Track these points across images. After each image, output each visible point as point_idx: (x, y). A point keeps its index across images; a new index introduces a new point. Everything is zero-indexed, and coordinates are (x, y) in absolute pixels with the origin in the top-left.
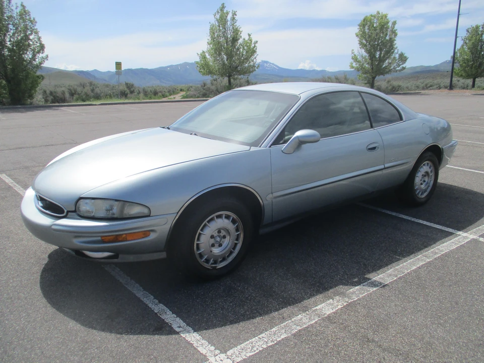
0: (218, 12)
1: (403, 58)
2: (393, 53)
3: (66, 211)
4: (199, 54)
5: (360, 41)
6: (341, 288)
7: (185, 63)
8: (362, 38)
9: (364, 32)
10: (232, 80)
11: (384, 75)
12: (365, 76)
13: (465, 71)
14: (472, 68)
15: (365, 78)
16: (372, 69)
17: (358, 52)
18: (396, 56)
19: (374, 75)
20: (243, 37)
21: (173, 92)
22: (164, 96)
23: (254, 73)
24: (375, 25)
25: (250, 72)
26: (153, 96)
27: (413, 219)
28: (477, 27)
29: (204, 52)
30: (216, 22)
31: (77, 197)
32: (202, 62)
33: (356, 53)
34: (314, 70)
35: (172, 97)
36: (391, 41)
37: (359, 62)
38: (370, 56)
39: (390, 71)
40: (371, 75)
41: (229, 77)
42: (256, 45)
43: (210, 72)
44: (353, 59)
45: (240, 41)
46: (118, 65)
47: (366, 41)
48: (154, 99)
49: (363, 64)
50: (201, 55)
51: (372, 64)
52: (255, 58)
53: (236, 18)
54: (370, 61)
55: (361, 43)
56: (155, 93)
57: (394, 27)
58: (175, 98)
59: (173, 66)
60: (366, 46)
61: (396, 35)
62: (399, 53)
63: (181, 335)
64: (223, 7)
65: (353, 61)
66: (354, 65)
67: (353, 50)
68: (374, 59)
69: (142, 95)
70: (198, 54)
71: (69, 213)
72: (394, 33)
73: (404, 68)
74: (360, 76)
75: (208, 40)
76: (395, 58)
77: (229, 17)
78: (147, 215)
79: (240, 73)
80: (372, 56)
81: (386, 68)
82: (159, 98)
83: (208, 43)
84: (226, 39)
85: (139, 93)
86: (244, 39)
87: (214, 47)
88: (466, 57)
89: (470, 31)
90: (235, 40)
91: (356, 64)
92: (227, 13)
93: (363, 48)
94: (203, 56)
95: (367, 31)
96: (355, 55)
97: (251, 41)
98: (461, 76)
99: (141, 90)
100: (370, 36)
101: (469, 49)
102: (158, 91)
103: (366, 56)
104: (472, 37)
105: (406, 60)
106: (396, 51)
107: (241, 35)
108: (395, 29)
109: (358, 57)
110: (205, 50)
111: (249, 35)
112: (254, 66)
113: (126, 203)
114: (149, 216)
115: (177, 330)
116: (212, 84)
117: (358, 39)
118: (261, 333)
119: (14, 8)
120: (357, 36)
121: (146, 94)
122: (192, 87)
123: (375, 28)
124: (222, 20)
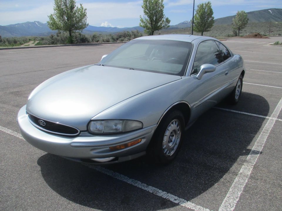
1: (168, 21)
2: (163, 18)
3: (79, 131)
4: (49, 16)
5: (145, 11)
6: (241, 158)
7: (28, 22)
8: (146, 9)
9: (146, 5)
11: (158, 31)
12: (148, 31)
13: (198, 29)
14: (201, 27)
15: (148, 32)
16: (152, 27)
17: (144, 17)
18: (164, 20)
19: (153, 30)
20: (77, 6)
21: (26, 41)
22: (21, 44)
23: (85, 29)
24: (152, 2)
25: (83, 28)
26: (14, 44)
27: (239, 112)
28: (203, 5)
29: (52, 15)
31: (89, 120)
32: (51, 22)
33: (142, 17)
34: (110, 27)
35: (26, 44)
36: (162, 11)
37: (144, 22)
38: (150, 19)
39: (161, 28)
40: (151, 30)
41: (70, 31)
42: (86, 11)
43: (58, 28)
44: (141, 21)
45: (75, 9)
47: (148, 10)
48: (16, 46)
49: (147, 24)
51: (152, 24)
52: (86, 19)
54: (150, 22)
55: (145, 12)
56: (15, 42)
57: (162, 3)
58: (29, 45)
59: (20, 24)
60: (148, 13)
61: (163, 7)
62: (166, 18)
63: (181, 205)
65: (141, 22)
66: (142, 24)
67: (140, 16)
68: (153, 21)
69: (7, 43)
71: (82, 132)
72: (163, 6)
73: (169, 26)
74: (145, 31)
75: (54, 7)
76: (163, 21)
78: (141, 127)
79: (77, 28)
80: (151, 20)
81: (159, 26)
82: (18, 45)
83: (54, 9)
84: (66, 6)
85: (4, 42)
86: (77, 7)
87: (59, 12)
88: (198, 21)
89: (199, 7)
90: (72, 8)
91: (143, 24)
93: (146, 15)
94: (51, 18)
95: (148, 5)
96: (142, 19)
97: (82, 8)
98: (196, 31)
99: (5, 40)
100: (150, 8)
101: (199, 16)
102: (17, 40)
103: (148, 19)
104: (200, 10)
105: (169, 22)
106: (164, 17)
107: (75, 5)
108: (163, 4)
109: (144, 20)
110: (53, 14)
111: (81, 5)
112: (85, 25)
113: (128, 121)
114: (142, 128)
115: (176, 202)
116: (58, 36)
117: (143, 9)
118: (226, 194)
120: (143, 7)
121: (10, 42)
122: (37, 38)
123: (152, 3)
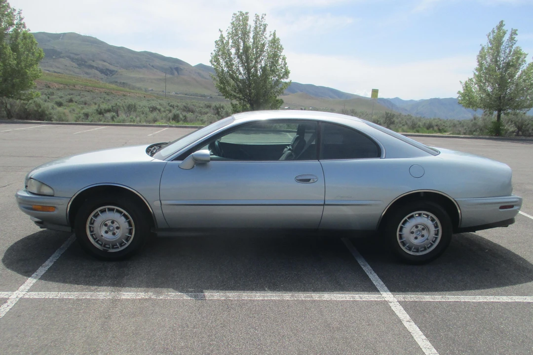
0: (493, 32)
4: (463, 82)
10: (502, 115)
20: (527, 61)
29: (469, 80)
30: (489, 44)
41: (499, 111)
45: (523, 67)
46: (375, 92)
50: (466, 83)
53: (517, 38)
63: (30, 278)
64: (501, 24)
70: (461, 82)
77: (506, 37)
92: (505, 33)
107: (525, 59)
110: (472, 77)
113: (43, 185)
114: (53, 196)
115: (33, 275)
119: (267, 36)
124: (497, 42)
